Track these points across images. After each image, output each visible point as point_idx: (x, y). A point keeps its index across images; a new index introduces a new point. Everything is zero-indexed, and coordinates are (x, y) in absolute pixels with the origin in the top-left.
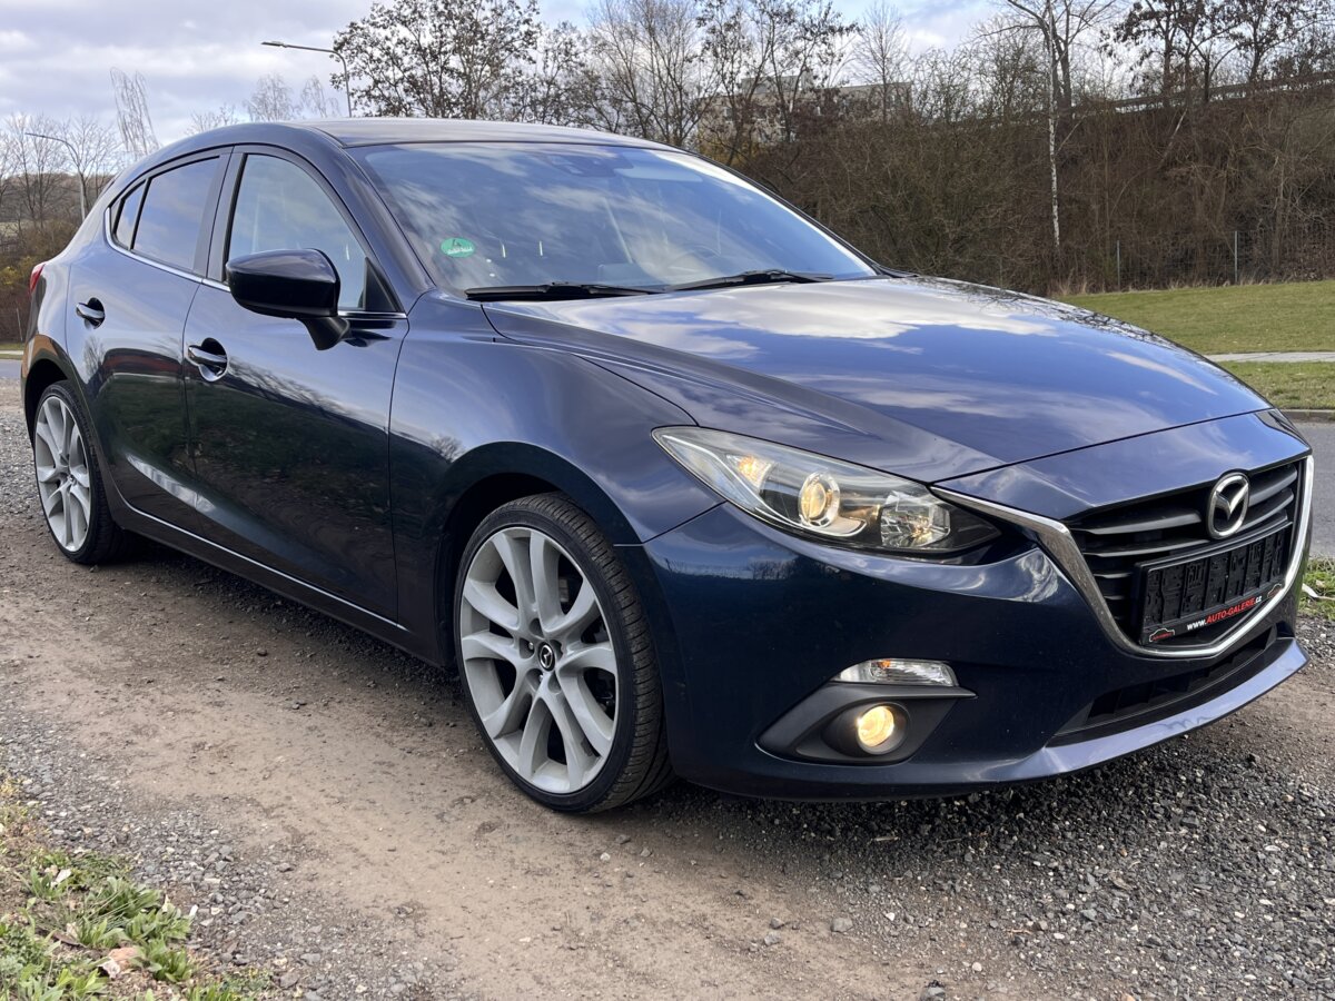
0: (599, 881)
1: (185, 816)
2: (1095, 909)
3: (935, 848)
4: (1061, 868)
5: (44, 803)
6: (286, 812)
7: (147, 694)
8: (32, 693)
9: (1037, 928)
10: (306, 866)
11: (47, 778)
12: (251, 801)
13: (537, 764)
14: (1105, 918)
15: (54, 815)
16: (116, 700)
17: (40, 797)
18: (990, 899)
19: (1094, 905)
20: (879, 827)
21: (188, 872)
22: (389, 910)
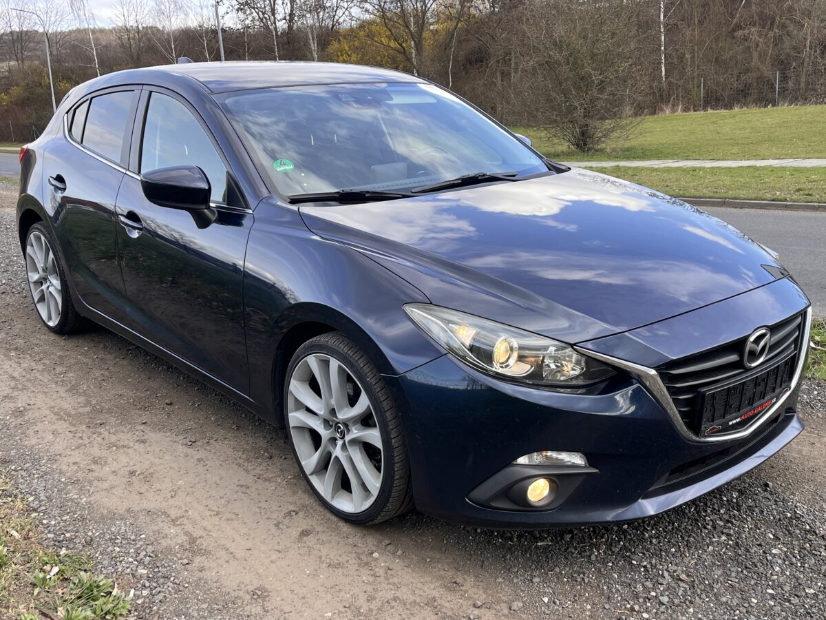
0: (372, 572)
1: (126, 525)
2: (668, 596)
3: (573, 551)
4: (649, 566)
5: (41, 514)
6: (186, 521)
7: (100, 434)
8: (31, 432)
9: (632, 609)
10: (198, 561)
11: (43, 498)
12: (165, 513)
13: (335, 492)
14: (674, 603)
15: (48, 523)
16: (81, 438)
17: (39, 510)
18: (605, 588)
19: (667, 593)
20: (540, 535)
21: (128, 565)
22: (247, 592)
